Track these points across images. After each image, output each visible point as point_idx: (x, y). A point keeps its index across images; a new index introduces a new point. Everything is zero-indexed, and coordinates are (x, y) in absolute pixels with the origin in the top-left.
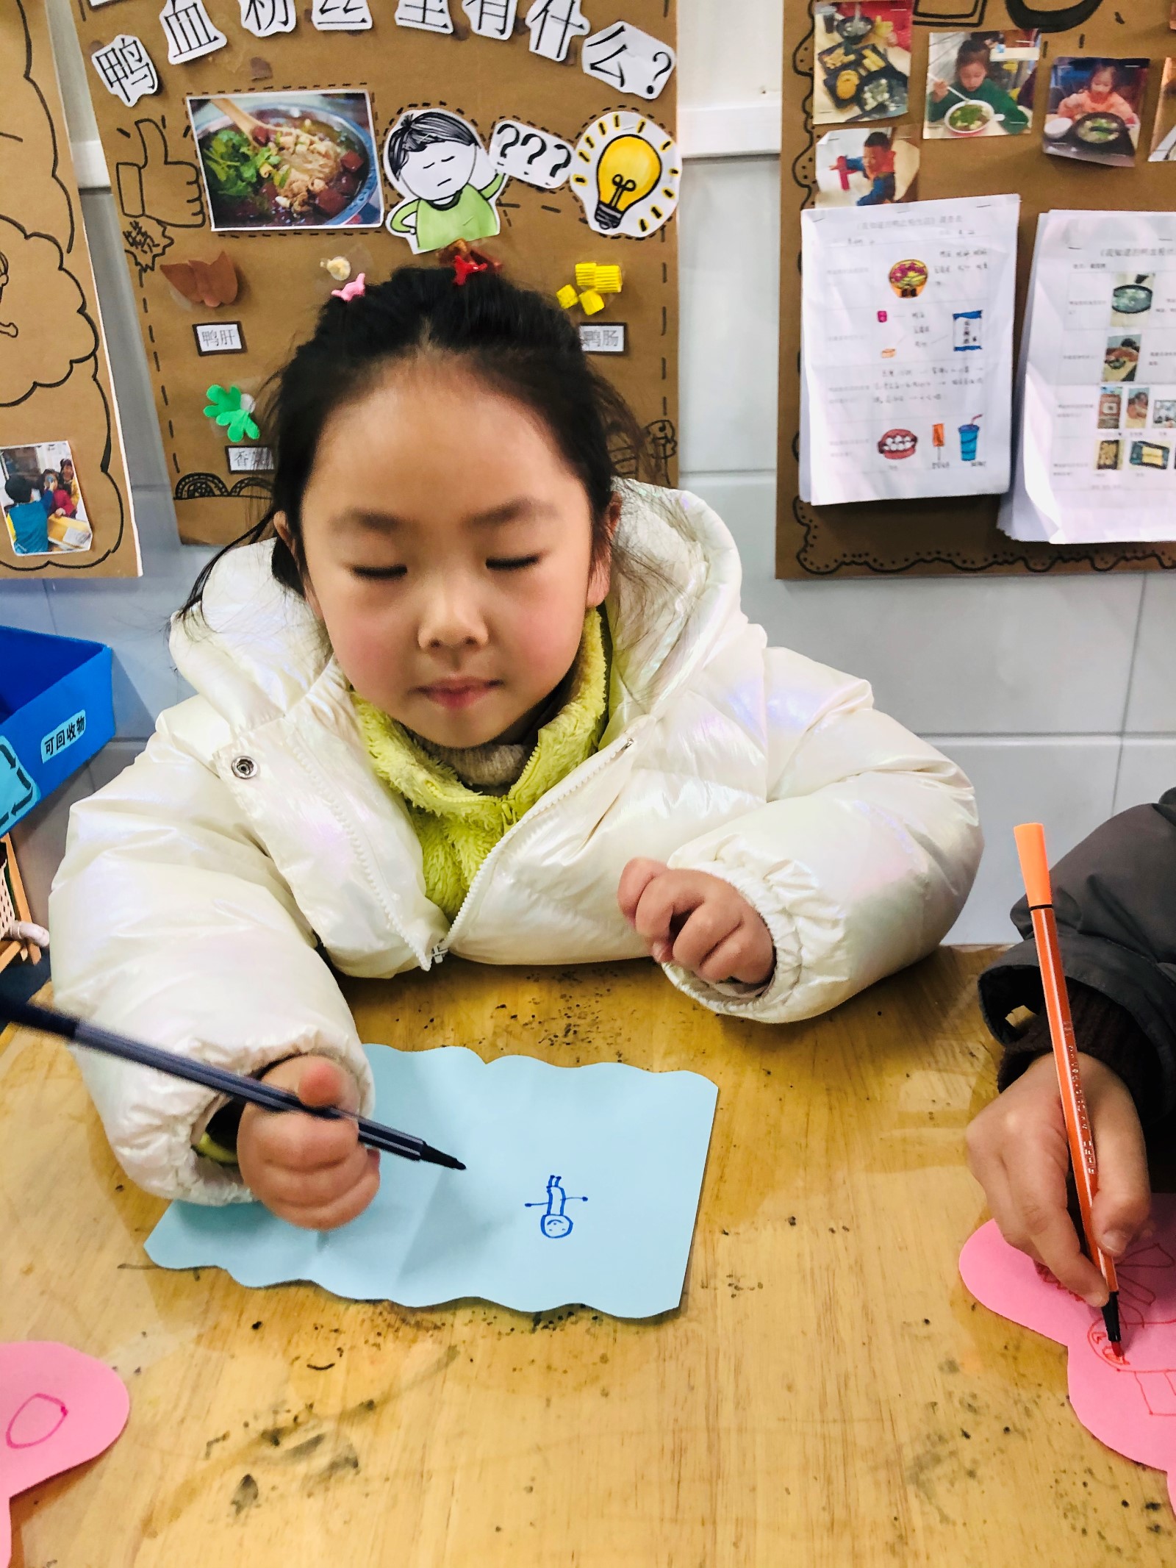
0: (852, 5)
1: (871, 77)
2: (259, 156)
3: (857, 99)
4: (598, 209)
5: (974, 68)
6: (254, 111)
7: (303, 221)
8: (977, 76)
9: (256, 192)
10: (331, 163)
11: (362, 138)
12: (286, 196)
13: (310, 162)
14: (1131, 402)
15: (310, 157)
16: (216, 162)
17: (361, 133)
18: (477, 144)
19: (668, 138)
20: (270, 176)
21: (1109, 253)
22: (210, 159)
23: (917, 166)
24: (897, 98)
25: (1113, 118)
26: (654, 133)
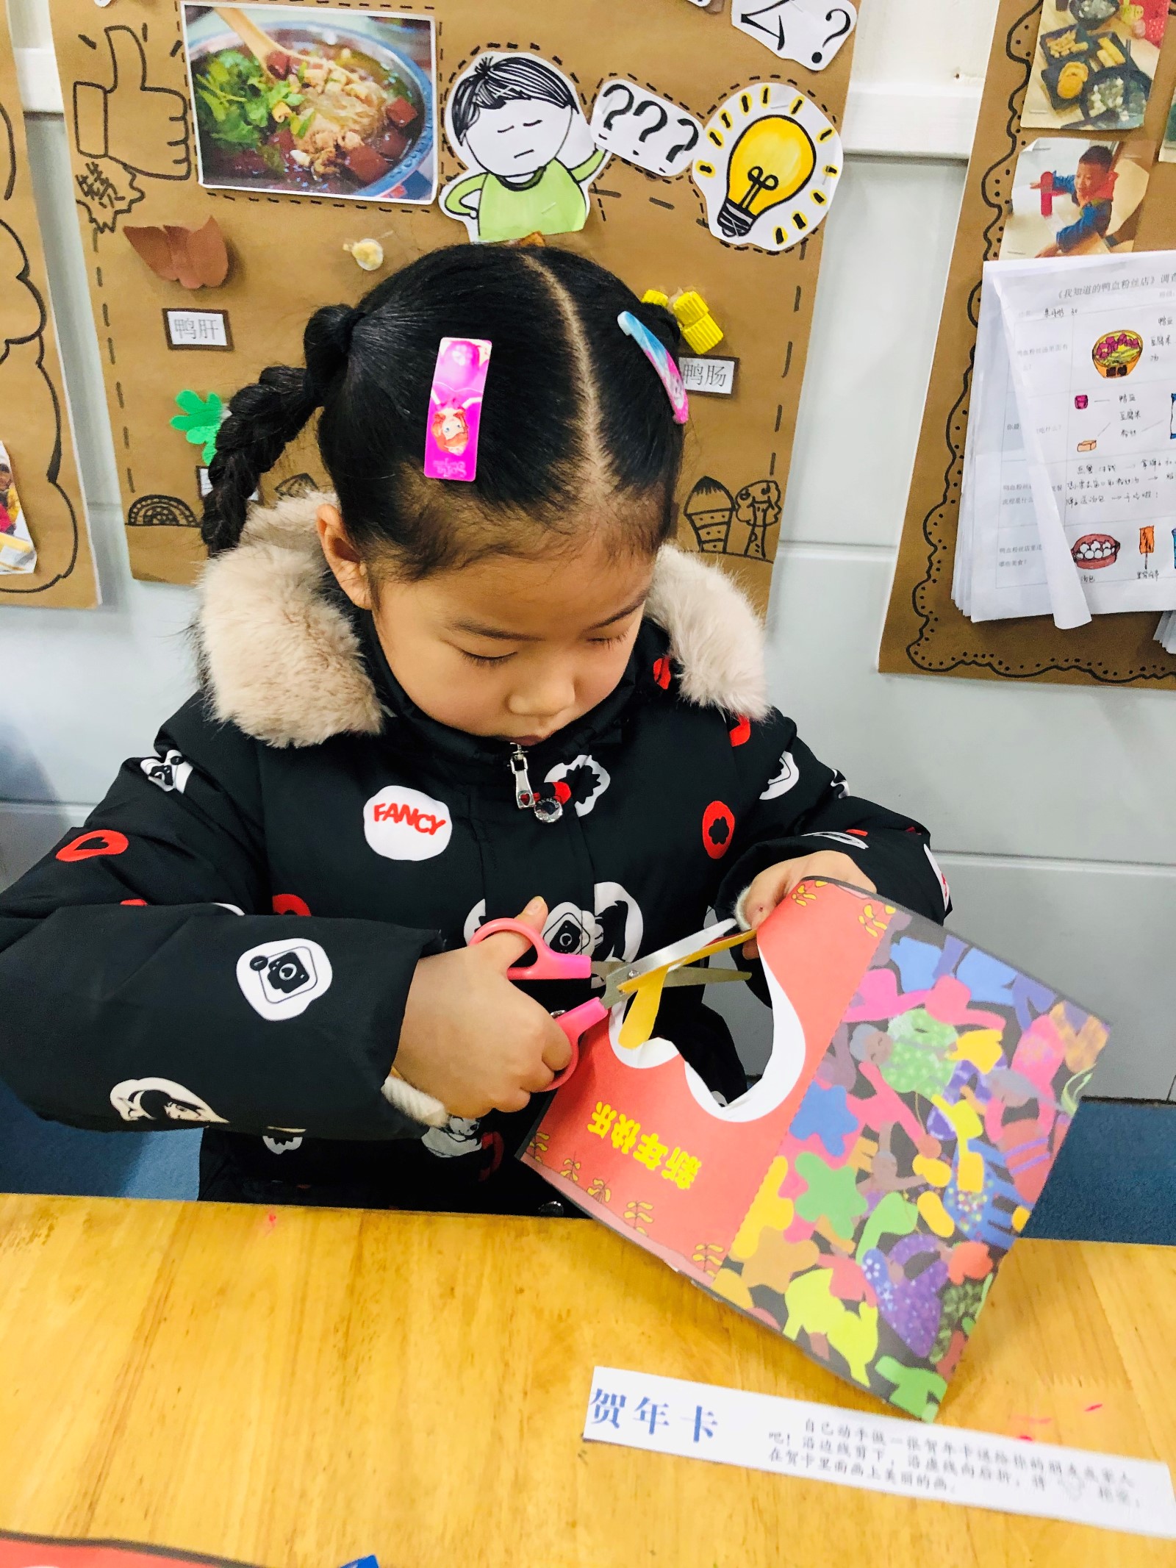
1: (1104, 74)
2: (274, 91)
4: (724, 208)
6: (276, 28)
7: (326, 186)
10: (372, 111)
11: (417, 81)
12: (306, 151)
13: (344, 107)
15: (345, 101)
16: (215, 95)
17: (417, 75)
18: (574, 106)
19: (828, 125)
20: (286, 121)
22: (205, 88)
23: (1142, 196)
24: (1132, 105)
26: (813, 117)
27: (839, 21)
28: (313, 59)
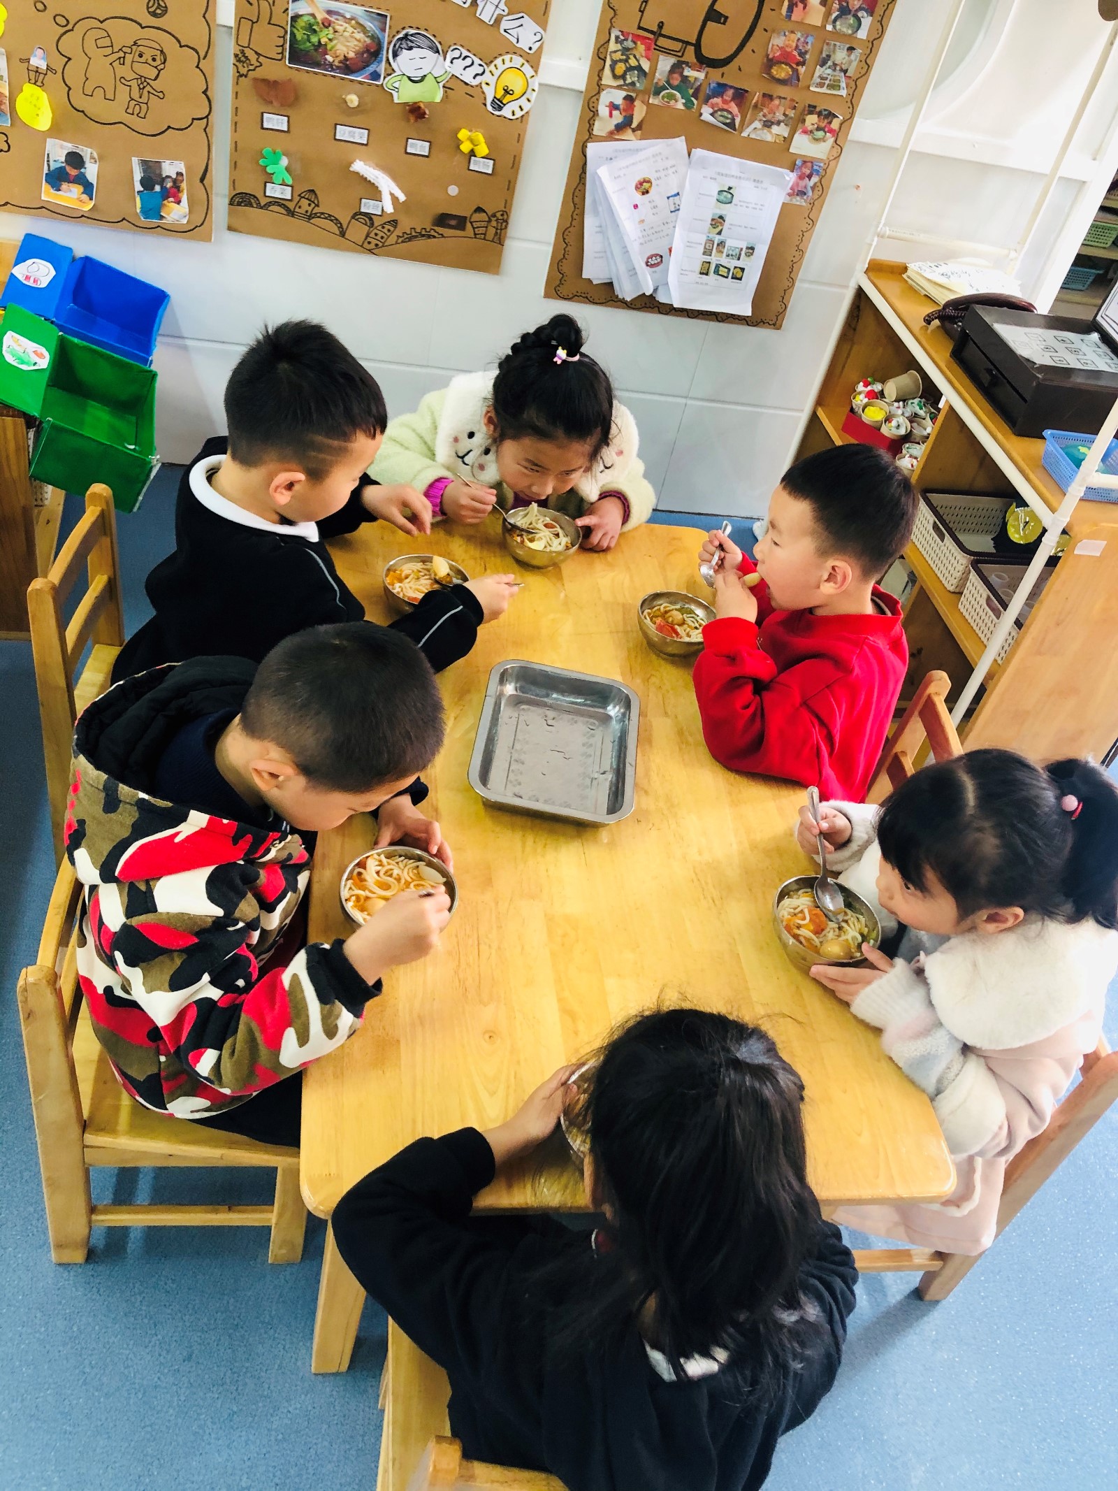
0: (628, 34)
1: (631, 69)
2: (322, 32)
3: (623, 77)
4: (493, 100)
5: (676, 76)
6: (327, 9)
7: (338, 71)
8: (677, 80)
9: (316, 50)
10: (360, 45)
11: (380, 36)
12: (332, 56)
13: (350, 42)
14: (718, 245)
15: (350, 39)
16: (297, 29)
17: (380, 34)
18: (439, 54)
19: (533, 73)
20: (326, 45)
21: (719, 174)
22: (295, 27)
23: (644, 115)
25: (731, 113)
26: (527, 69)
27: (538, 37)
28: (340, 23)
